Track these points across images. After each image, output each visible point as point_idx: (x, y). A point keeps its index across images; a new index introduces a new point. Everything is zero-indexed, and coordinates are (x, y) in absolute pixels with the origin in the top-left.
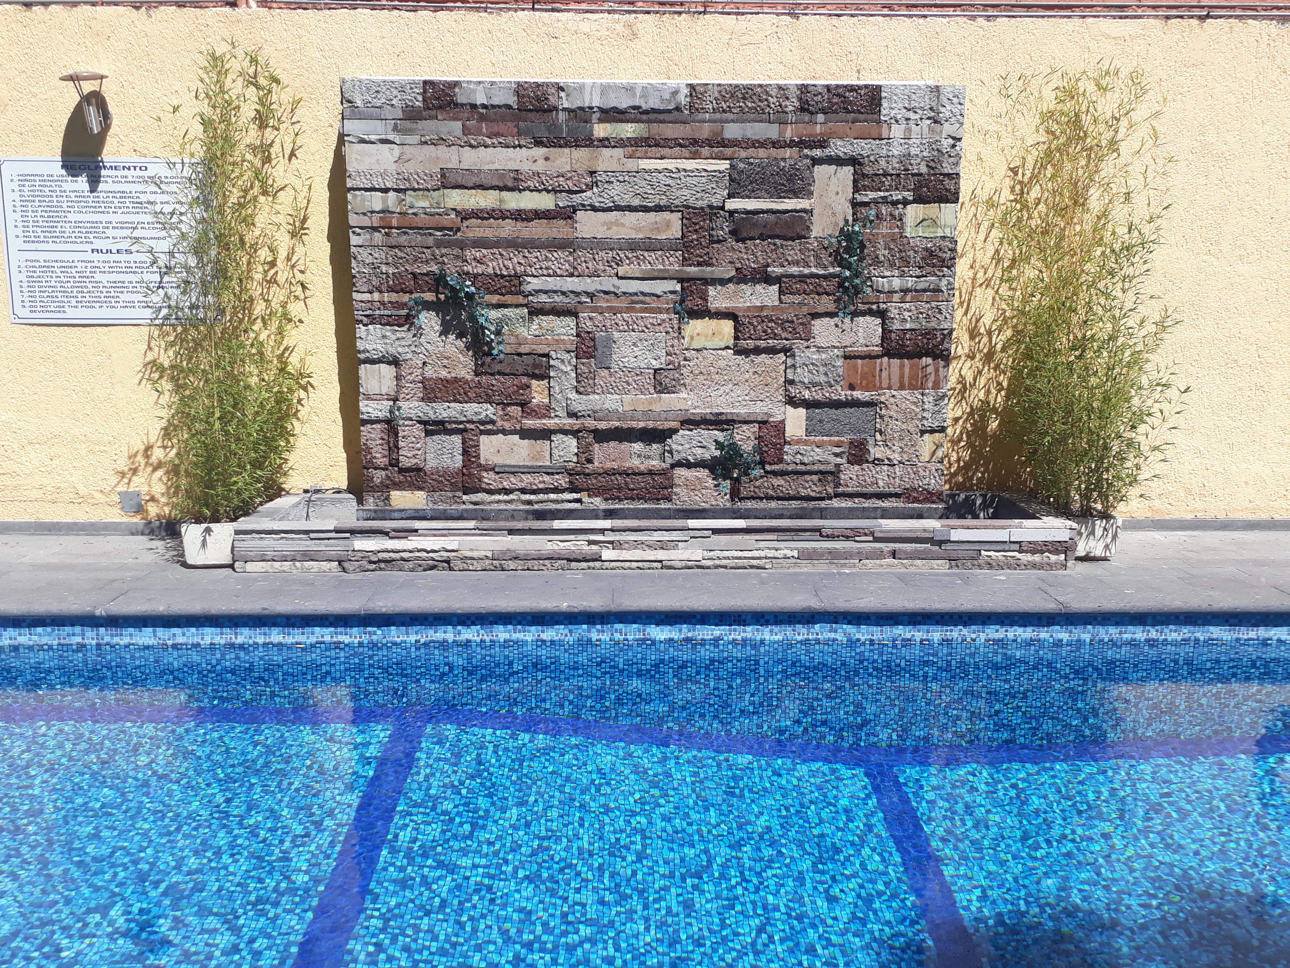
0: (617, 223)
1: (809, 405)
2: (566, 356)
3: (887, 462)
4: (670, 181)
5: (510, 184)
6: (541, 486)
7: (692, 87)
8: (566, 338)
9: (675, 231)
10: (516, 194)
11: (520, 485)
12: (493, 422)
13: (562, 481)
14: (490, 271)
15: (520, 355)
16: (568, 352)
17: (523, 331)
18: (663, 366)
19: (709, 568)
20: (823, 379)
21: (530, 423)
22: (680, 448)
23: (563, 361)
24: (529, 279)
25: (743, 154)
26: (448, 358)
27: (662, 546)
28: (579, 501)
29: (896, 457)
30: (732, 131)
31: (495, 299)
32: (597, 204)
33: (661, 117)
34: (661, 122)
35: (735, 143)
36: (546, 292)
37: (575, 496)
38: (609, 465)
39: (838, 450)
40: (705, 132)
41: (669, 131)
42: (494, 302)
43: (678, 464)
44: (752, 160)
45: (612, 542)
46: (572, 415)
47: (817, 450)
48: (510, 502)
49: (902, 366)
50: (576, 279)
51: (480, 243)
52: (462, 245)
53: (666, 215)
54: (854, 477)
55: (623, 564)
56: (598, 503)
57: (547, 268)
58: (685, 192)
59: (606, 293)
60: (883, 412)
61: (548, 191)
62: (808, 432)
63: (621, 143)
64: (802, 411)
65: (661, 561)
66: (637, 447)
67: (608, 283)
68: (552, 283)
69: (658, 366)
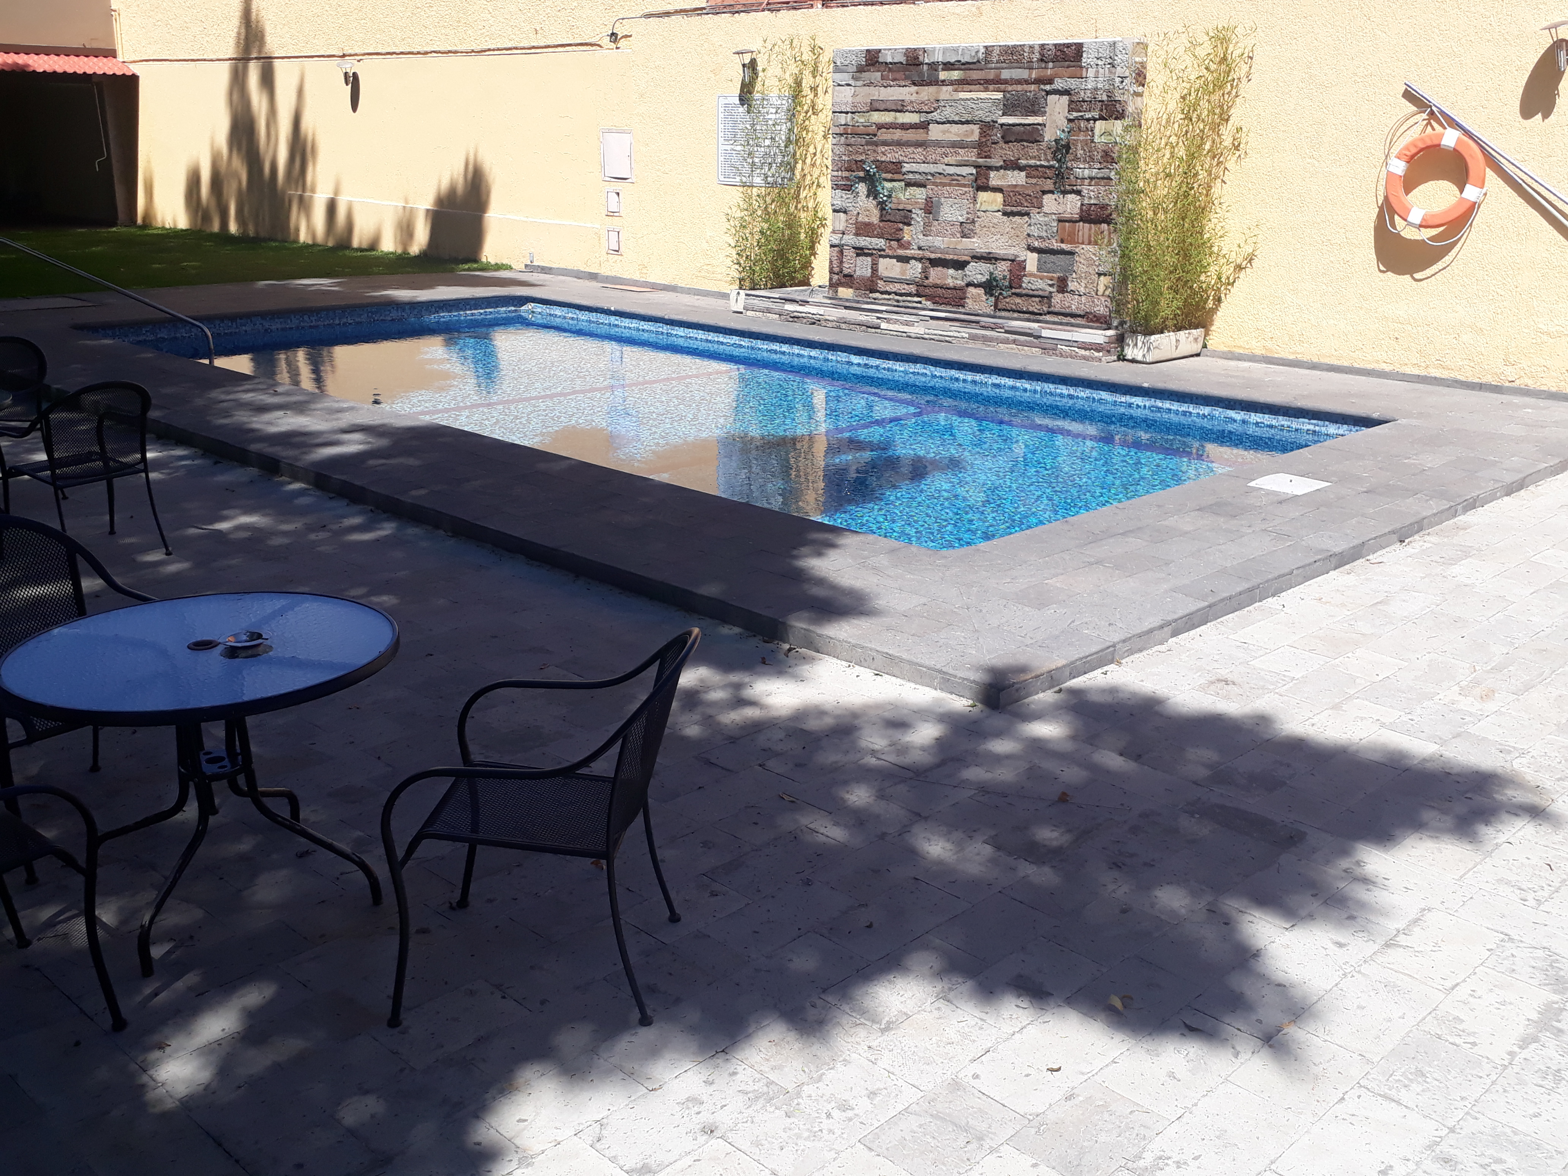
0: (948, 131)
1: (1039, 251)
2: (919, 212)
3: (1077, 293)
4: (973, 106)
5: (899, 108)
6: (903, 291)
7: (986, 47)
8: (920, 200)
9: (975, 137)
10: (902, 114)
11: (894, 290)
12: (884, 250)
13: (913, 289)
14: (888, 159)
15: (899, 210)
16: (921, 209)
17: (901, 196)
18: (964, 221)
19: (926, 339)
20: (1044, 234)
21: (901, 252)
22: (970, 273)
23: (918, 215)
24: (905, 165)
25: (1010, 88)
26: (868, 211)
27: (907, 323)
28: (920, 302)
29: (1082, 290)
30: (1006, 74)
31: (889, 176)
32: (938, 120)
33: (971, 66)
34: (970, 69)
35: (1006, 82)
36: (912, 172)
37: (919, 299)
38: (939, 282)
39: (1051, 282)
40: (991, 75)
41: (975, 75)
42: (889, 178)
43: (969, 285)
44: (1014, 92)
45: (885, 319)
46: (920, 248)
47: (1039, 281)
48: (889, 300)
49: (1090, 229)
50: (926, 165)
51: (885, 143)
52: (876, 144)
53: (971, 126)
54: (1059, 302)
55: (892, 333)
56: (929, 304)
57: (914, 158)
58: (981, 112)
59: (940, 174)
60: (1077, 259)
61: (917, 112)
62: (1039, 270)
63: (952, 83)
64: (1035, 255)
65: (906, 333)
66: (951, 271)
67: (940, 168)
68: (915, 167)
69: (962, 221)
